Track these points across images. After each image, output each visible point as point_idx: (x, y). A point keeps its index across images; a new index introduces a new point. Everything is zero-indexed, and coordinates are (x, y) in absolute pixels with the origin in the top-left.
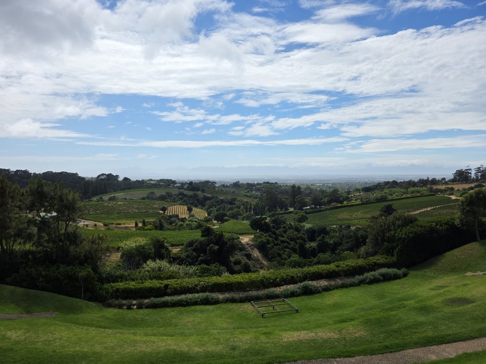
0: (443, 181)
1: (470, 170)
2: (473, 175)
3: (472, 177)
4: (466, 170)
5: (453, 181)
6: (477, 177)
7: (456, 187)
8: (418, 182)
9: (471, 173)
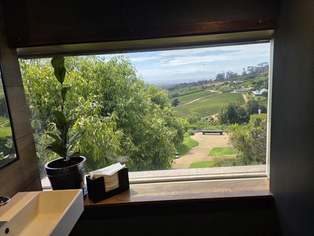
0: (211, 81)
1: (224, 74)
2: (225, 77)
3: (225, 78)
4: (222, 74)
5: (216, 81)
6: (228, 78)
7: (217, 84)
8: (198, 83)
9: (224, 76)
